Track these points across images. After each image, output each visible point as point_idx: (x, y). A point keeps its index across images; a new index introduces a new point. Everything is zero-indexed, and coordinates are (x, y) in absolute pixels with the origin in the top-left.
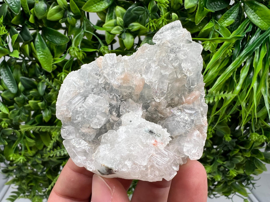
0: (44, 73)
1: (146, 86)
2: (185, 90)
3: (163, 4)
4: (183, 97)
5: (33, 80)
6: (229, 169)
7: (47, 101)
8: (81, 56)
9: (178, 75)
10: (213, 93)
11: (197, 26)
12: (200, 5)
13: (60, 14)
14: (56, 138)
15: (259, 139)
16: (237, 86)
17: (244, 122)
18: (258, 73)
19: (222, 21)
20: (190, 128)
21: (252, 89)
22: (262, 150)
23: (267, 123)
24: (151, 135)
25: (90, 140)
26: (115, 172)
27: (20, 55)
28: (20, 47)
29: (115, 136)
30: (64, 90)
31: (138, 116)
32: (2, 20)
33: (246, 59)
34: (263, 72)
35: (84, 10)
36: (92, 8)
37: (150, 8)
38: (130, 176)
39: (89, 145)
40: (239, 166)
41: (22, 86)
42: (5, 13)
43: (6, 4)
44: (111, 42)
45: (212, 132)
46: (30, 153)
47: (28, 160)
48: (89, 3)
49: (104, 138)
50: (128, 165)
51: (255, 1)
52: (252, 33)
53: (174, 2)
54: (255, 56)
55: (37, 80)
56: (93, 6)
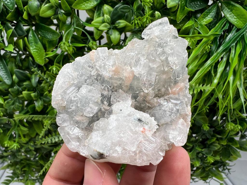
0: (37, 66)
1: (135, 78)
2: (171, 82)
3: (148, 3)
4: (169, 88)
5: (27, 73)
6: (207, 155)
7: (39, 92)
8: (71, 50)
9: (165, 68)
10: (192, 85)
11: (178, 23)
12: (181, 5)
13: (51, 11)
14: (48, 126)
15: (234, 128)
16: (215, 79)
17: (221, 112)
18: (234, 67)
19: (201, 20)
20: (175, 117)
21: (229, 82)
22: (237, 138)
23: (242, 114)
24: (139, 123)
25: (83, 127)
26: (106, 157)
27: (14, 49)
28: (14, 41)
29: (106, 123)
30: (59, 81)
31: (128, 106)
33: (223, 55)
34: (239, 66)
35: (74, 8)
36: (82, 6)
37: (135, 6)
38: (120, 161)
39: (82, 132)
40: (216, 153)
41: (16, 78)
43: (1, 1)
44: (99, 37)
45: (192, 121)
46: (24, 140)
47: (22, 147)
48: (79, 1)
49: (96, 126)
50: (118, 151)
51: (231, 2)
52: (229, 31)
53: (157, 2)
54: (232, 52)
55: (30, 73)
56: (83, 4)
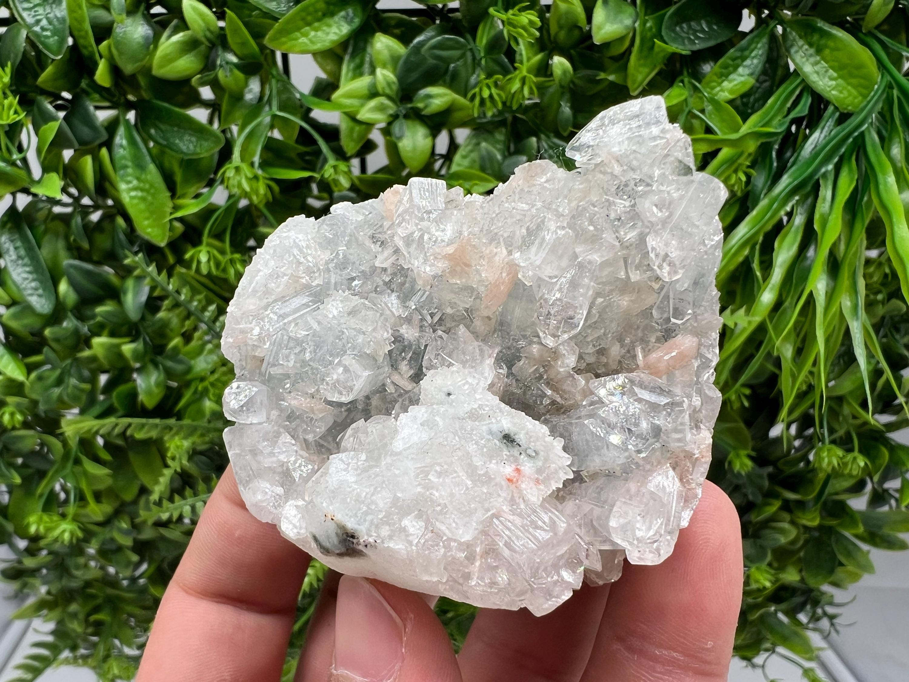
0: (144, 247)
2: (648, 328)
3: (524, 28)
4: (639, 350)
5: (108, 273)
7: (151, 340)
8: (260, 192)
9: (632, 271)
12: (642, 32)
13: (193, 58)
14: (180, 460)
15: (842, 465)
16: (764, 290)
19: (714, 84)
20: (643, 455)
21: (811, 297)
22: (859, 504)
24: (505, 449)
27: (64, 190)
28: (64, 163)
32: (9, 75)
33: (790, 205)
34: (848, 245)
35: (270, 46)
36: (296, 39)
37: (483, 39)
40: (782, 557)
41: (71, 290)
42: (16, 56)
43: (20, 24)
44: (358, 147)
46: (97, 511)
47: (88, 536)
48: (288, 22)
50: (411, 532)
51: (819, 20)
52: (812, 120)
53: (559, 23)
54: (822, 193)
55: (119, 271)
56: (301, 34)
